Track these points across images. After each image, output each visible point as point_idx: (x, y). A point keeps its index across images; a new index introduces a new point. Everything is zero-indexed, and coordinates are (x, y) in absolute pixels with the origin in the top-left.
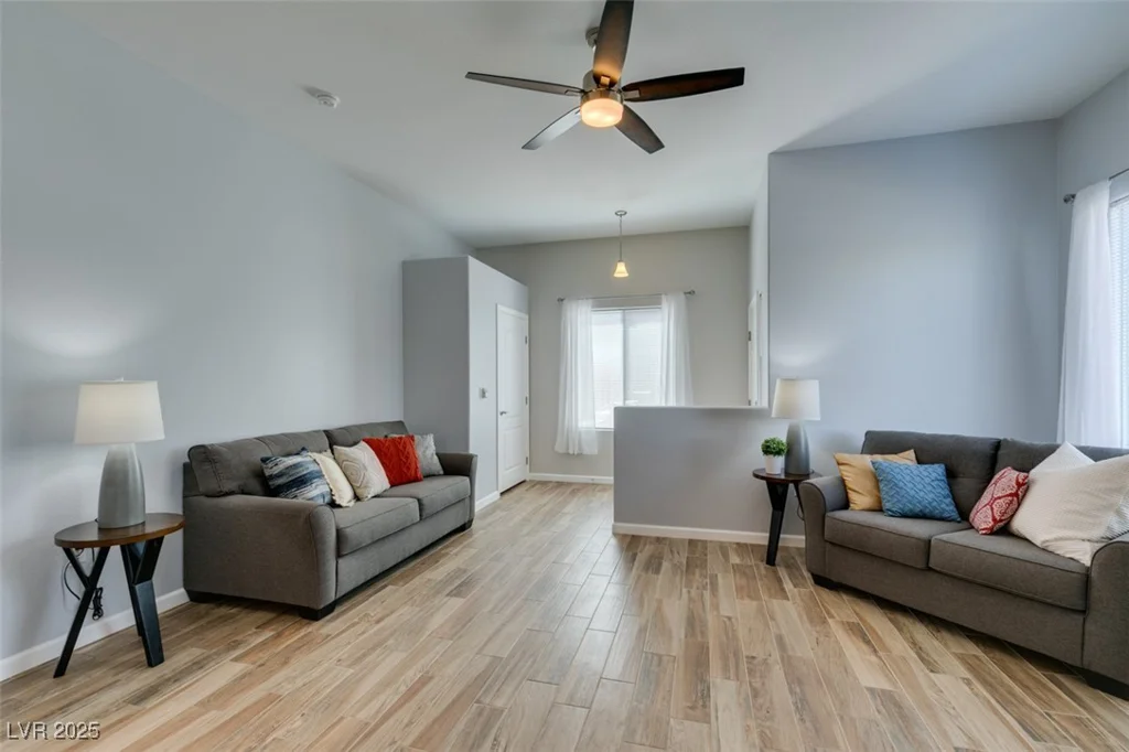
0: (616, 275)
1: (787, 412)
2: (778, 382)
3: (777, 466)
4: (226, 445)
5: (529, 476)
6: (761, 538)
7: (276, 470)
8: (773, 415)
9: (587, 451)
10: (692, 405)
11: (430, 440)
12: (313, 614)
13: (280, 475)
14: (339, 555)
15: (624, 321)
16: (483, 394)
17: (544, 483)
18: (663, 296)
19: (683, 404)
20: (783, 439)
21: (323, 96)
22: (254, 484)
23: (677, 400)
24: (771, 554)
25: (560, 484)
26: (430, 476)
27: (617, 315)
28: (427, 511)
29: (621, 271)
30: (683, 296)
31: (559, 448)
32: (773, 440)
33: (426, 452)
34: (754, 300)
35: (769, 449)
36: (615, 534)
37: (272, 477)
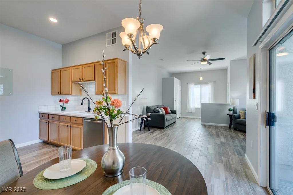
0: (200, 79)
1: (233, 104)
2: (232, 99)
3: (231, 113)
4: (150, 106)
5: (181, 116)
6: (228, 125)
7: (156, 110)
8: (231, 105)
9: (193, 112)
10: (215, 103)
11: (169, 107)
12: (163, 128)
13: (157, 111)
14: (166, 121)
15: (201, 87)
16: (176, 100)
17: (184, 118)
18: (209, 83)
19: (213, 103)
20: (232, 108)
21: (162, 59)
22: (153, 112)
23: (212, 102)
24: (230, 127)
25: (187, 118)
26: (170, 113)
27: (199, 86)
28: (173, 118)
29: (201, 79)
30: (213, 83)
31: (187, 111)
32: (230, 109)
33: (169, 110)
34: (228, 84)
35: (230, 110)
36: (201, 124)
37: (156, 111)
